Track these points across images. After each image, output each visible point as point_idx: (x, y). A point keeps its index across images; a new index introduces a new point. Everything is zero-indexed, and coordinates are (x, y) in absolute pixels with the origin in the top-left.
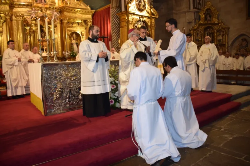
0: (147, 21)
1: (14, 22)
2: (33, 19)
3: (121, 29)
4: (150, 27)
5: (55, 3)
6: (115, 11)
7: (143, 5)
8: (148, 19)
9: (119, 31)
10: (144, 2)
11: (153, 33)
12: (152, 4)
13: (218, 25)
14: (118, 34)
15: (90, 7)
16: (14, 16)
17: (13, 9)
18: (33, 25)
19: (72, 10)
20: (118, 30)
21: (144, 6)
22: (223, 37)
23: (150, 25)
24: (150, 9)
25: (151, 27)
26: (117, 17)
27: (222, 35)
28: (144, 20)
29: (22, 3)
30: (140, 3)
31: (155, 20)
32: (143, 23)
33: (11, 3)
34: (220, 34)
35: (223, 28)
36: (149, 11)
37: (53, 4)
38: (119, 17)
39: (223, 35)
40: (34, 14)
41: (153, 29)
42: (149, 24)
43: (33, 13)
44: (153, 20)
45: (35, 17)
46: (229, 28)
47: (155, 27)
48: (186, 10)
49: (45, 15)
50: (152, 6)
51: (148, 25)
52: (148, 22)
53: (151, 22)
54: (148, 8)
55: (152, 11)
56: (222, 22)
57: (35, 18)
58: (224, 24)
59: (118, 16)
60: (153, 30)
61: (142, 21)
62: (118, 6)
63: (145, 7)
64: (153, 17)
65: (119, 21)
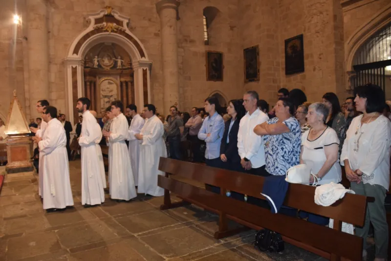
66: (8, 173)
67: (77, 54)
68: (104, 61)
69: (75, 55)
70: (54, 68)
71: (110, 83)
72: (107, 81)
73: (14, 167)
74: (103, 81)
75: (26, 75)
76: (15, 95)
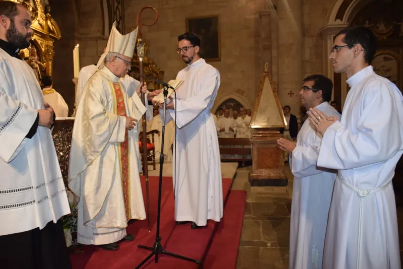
0: (39, 43)
4: (45, 56)
7: (33, 8)
8: (41, 39)
10: (34, 3)
11: (50, 68)
12: (49, 10)
13: (148, 66)
21: (35, 11)
22: (155, 86)
23: (45, 51)
24: (45, 19)
25: (47, 56)
27: (153, 82)
28: (35, 40)
30: (27, 3)
31: (54, 43)
34: (152, 82)
35: (155, 72)
36: (44, 23)
39: (155, 83)
41: (50, 60)
42: (43, 49)
44: (51, 43)
46: (163, 73)
47: (54, 57)
48: (99, 35)
50: (48, 14)
51: (41, 50)
52: (41, 44)
54: (41, 16)
55: (49, 23)
56: (153, 63)
58: (156, 66)
60: (50, 63)
63: (37, 14)
64: (51, 37)
66: (252, 185)
67: (342, 20)
68: (378, 28)
69: (338, 21)
70: (309, 42)
71: (386, 59)
72: (382, 56)
73: (260, 178)
74: (376, 56)
75: (274, 53)
76: (266, 70)
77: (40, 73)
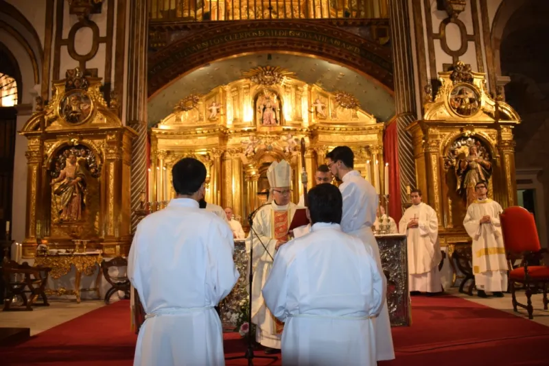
0: (485, 136)
1: (228, 164)
2: (248, 156)
3: (416, 160)
4: (498, 150)
5: (302, 120)
6: (403, 123)
8: (488, 130)
9: (414, 165)
10: (475, 91)
14: (411, 173)
15: (375, 117)
16: (227, 153)
17: (227, 140)
18: (250, 165)
19: (328, 129)
20: (411, 162)
21: (476, 100)
23: (497, 144)
24: (493, 104)
25: (501, 148)
26: (407, 134)
28: (477, 135)
29: (246, 129)
30: (462, 96)
32: (474, 141)
33: (222, 132)
36: (492, 110)
37: (297, 122)
38: (411, 135)
40: (251, 146)
41: (508, 153)
42: (494, 142)
43: (251, 144)
44: (506, 131)
45: (254, 151)
47: (514, 148)
49: (270, 146)
51: (490, 144)
52: (489, 136)
53: (499, 138)
54: (487, 103)
55: (499, 108)
57: (253, 154)
59: (409, 133)
60: (507, 156)
61: (472, 137)
62: (409, 112)
64: (503, 124)
65: (412, 144)
77: (481, 174)
